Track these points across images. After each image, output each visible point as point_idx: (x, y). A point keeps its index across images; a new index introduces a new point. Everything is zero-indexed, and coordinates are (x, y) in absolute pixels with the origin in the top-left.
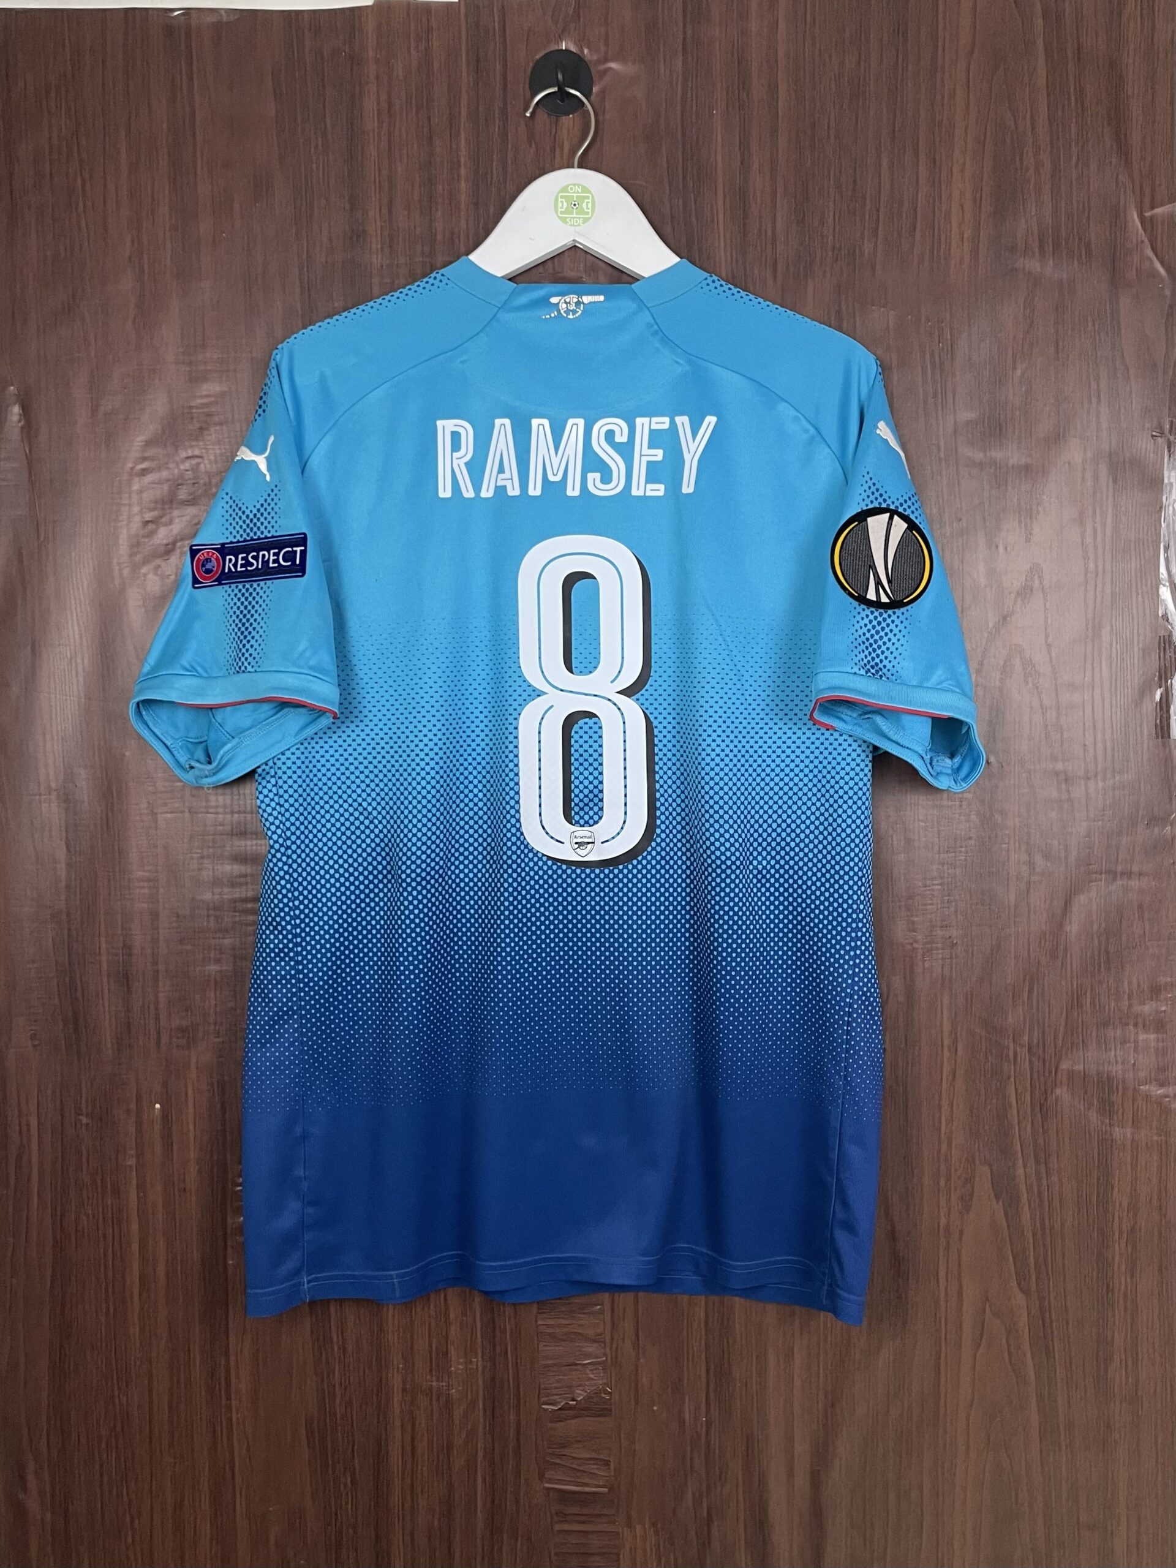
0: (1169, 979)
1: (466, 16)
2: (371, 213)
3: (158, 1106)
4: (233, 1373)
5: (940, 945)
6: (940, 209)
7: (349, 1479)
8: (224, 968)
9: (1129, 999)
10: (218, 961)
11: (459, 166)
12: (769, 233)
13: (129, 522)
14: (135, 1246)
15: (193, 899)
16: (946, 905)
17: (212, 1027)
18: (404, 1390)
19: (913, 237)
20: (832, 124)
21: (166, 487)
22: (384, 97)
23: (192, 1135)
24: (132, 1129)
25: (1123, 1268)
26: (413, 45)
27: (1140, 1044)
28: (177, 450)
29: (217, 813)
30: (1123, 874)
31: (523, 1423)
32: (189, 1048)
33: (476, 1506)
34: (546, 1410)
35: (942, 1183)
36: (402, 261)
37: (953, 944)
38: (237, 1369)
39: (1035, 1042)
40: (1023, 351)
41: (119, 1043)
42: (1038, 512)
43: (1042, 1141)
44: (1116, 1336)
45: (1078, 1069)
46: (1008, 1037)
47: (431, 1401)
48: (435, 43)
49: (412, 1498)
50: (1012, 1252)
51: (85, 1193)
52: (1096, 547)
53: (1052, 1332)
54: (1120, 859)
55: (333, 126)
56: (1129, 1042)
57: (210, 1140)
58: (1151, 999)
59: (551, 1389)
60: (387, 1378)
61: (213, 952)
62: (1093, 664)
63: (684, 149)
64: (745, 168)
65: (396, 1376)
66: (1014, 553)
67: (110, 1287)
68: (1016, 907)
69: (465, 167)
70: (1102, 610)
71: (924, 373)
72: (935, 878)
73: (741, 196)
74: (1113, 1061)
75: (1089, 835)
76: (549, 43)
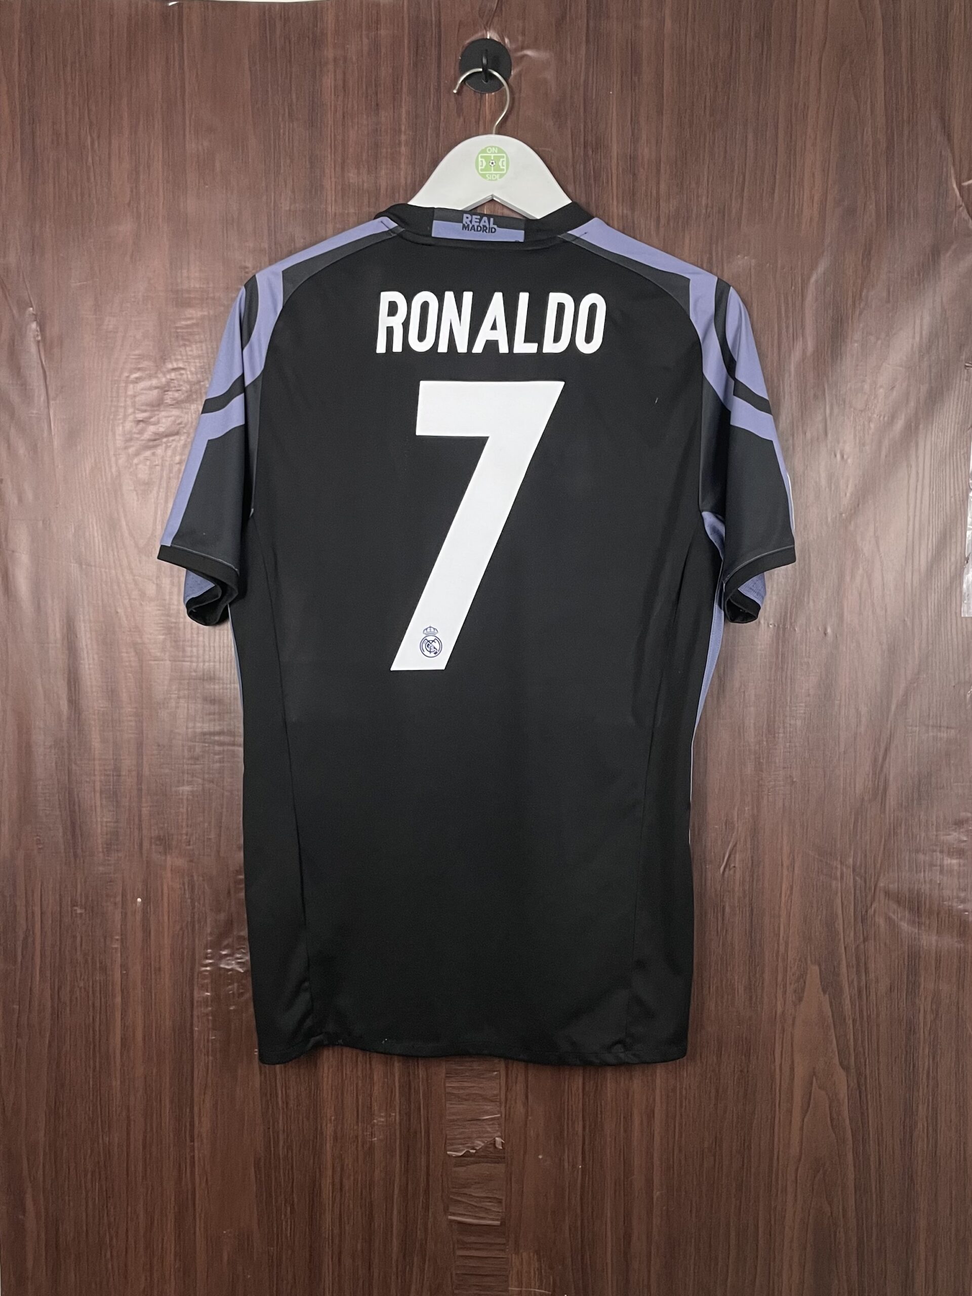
0: (969, 815)
1: (408, 10)
2: (327, 171)
3: (139, 900)
4: (196, 1119)
5: (782, 783)
6: (795, 176)
7: (289, 1209)
8: (195, 789)
9: (937, 831)
10: (190, 783)
11: (401, 133)
12: (654, 192)
13: (125, 421)
14: (118, 1015)
15: (171, 731)
16: (786, 750)
17: (185, 837)
18: (335, 1139)
19: (773, 199)
20: (708, 104)
21: (155, 393)
22: (340, 77)
23: (166, 925)
24: (118, 917)
25: (927, 1051)
26: (364, 32)
27: (945, 868)
28: (164, 363)
29: (191, 662)
30: (933, 726)
31: (432, 1166)
32: (165, 853)
33: (392, 1234)
34: (450, 1156)
35: (780, 978)
36: (352, 211)
37: (793, 782)
38: (200, 1117)
39: (858, 863)
40: (861, 295)
41: (109, 848)
42: (870, 427)
43: (862, 946)
44: (920, 1107)
45: (893, 887)
46: (837, 860)
47: (357, 1147)
48: (383, 32)
49: (340, 1225)
50: (836, 1036)
51: (78, 969)
52: (917, 457)
53: (867, 1102)
54: (931, 715)
55: (298, 99)
56: (936, 866)
57: (181, 929)
58: (955, 830)
59: (455, 1139)
60: (321, 1127)
61: (186, 775)
62: (913, 554)
63: (585, 122)
64: (635, 139)
65: (329, 1125)
66: (849, 461)
67: (97, 1049)
68: (845, 753)
69: (405, 134)
70: (921, 509)
71: (779, 312)
72: (779, 728)
73: (631, 162)
74: (922, 880)
75: (906, 695)
76: (476, 32)
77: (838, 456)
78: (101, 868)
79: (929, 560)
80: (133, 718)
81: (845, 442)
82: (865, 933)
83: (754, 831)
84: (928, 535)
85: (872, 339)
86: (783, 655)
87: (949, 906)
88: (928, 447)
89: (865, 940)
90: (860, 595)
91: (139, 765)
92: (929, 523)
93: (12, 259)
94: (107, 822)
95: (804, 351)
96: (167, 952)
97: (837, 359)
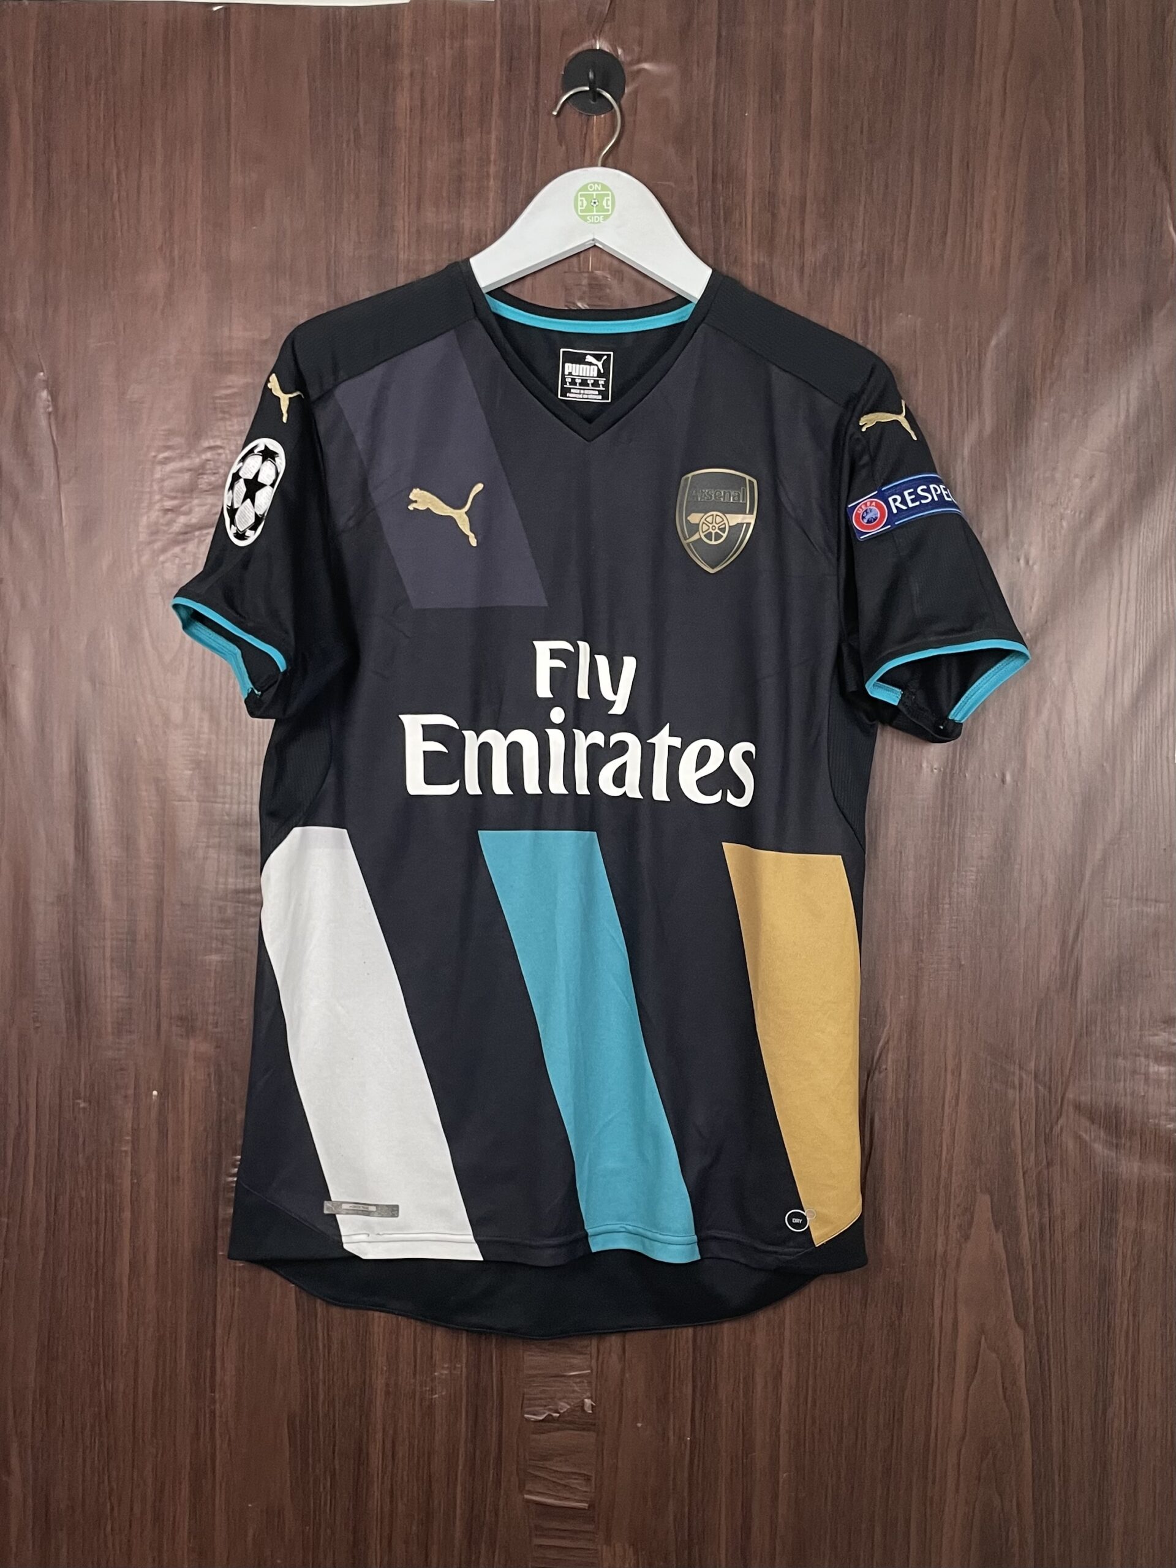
1: (502, 17)
2: (400, 209)
3: (155, 1093)
4: (218, 1365)
5: (946, 966)
6: (972, 216)
7: (329, 1480)
8: (225, 958)
9: (1141, 1030)
10: (218, 951)
11: (490, 161)
12: (798, 235)
13: (150, 510)
14: (126, 1233)
15: (198, 887)
16: (953, 925)
17: (211, 1018)
18: (387, 1393)
19: (944, 243)
20: (865, 129)
21: (187, 476)
22: (417, 95)
23: (187, 1124)
24: (129, 1114)
25: (1125, 1306)
26: (448, 42)
27: (1151, 1077)
28: (199, 440)
29: (224, 803)
30: (1137, 899)
31: (505, 1432)
32: (188, 1036)
33: (455, 1516)
34: (528, 1420)
35: (941, 1210)
36: (428, 257)
37: (961, 965)
38: (223, 1360)
39: (1041, 1069)
40: (1052, 362)
41: (120, 1028)
42: (1062, 527)
43: (1045, 1172)
44: (1116, 1377)
45: (1085, 1099)
46: (1015, 1063)
47: (414, 1404)
48: (469, 42)
49: (391, 1502)
50: (1011, 1284)
51: (79, 1176)
52: (1121, 563)
53: (1049, 1370)
54: (1135, 884)
55: (366, 123)
56: (1140, 1074)
57: (205, 1129)
58: (1164, 1030)
59: (535, 1399)
60: (371, 1380)
61: (215, 941)
62: (1114, 683)
63: (715, 151)
64: (775, 172)
65: (379, 1377)
66: (1036, 567)
67: (100, 1273)
68: (1027, 929)
69: (495, 164)
70: (1125, 627)
71: (950, 382)
72: (944, 897)
73: (770, 200)
74: (1122, 1091)
75: (1104, 859)
76: (583, 41)
77: (1022, 562)
78: (110, 1054)
79: (1135, 690)
80: (152, 871)
81: (1030, 544)
82: (1049, 1158)
83: (912, 1026)
84: (1134, 661)
85: (1065, 415)
86: (950, 806)
87: (1155, 1125)
88: (1135, 549)
89: (1049, 1164)
90: (1047, 733)
91: (159, 928)
92: (1135, 646)
93: (20, 314)
94: (119, 997)
95: (981, 431)
96: (187, 1157)
97: (1022, 440)
